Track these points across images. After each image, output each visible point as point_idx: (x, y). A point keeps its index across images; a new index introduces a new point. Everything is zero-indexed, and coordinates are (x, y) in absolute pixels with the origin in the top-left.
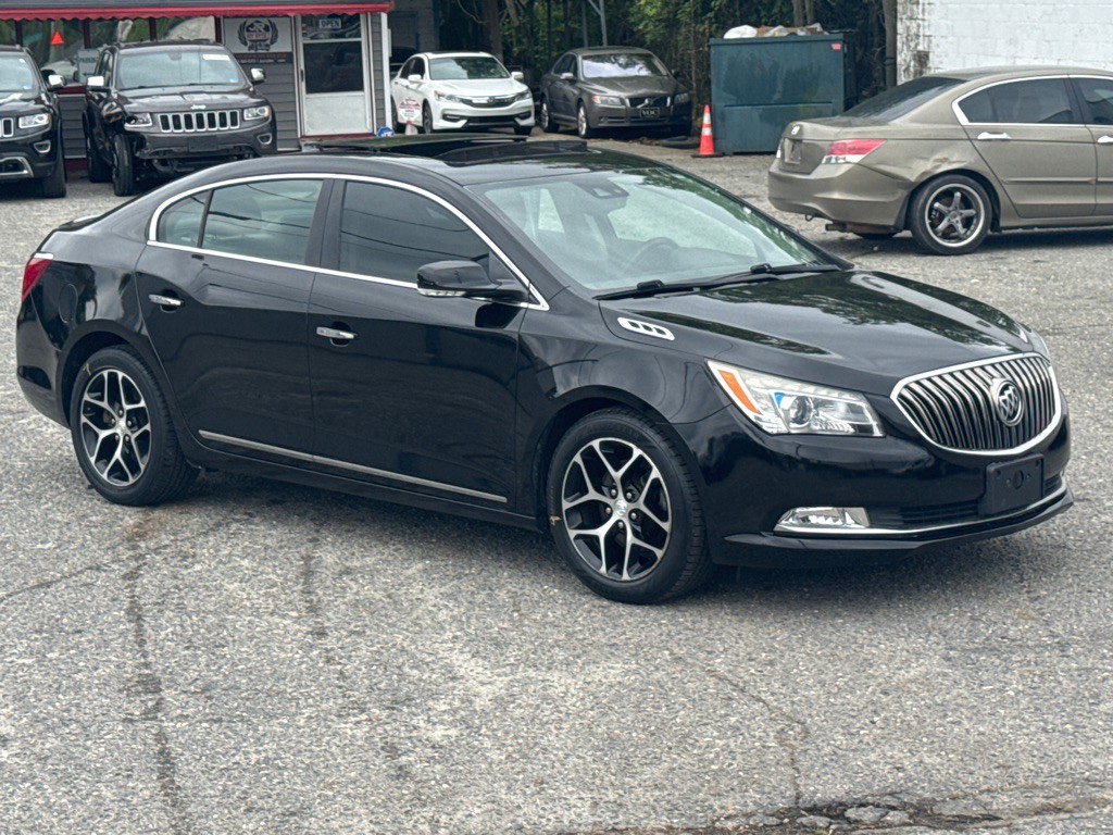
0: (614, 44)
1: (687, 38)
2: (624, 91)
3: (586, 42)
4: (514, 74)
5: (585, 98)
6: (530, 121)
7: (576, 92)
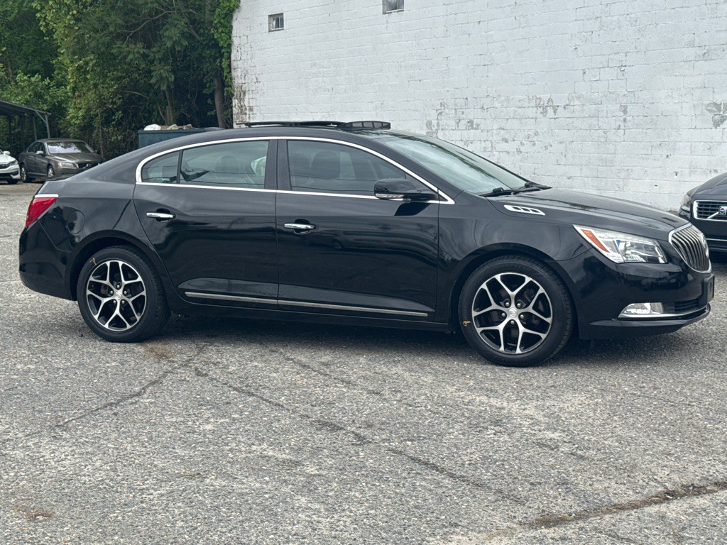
0: (54, 137)
1: (97, 135)
2: (73, 159)
3: (49, 136)
4: (5, 152)
5: (53, 164)
6: (18, 176)
7: (46, 162)
